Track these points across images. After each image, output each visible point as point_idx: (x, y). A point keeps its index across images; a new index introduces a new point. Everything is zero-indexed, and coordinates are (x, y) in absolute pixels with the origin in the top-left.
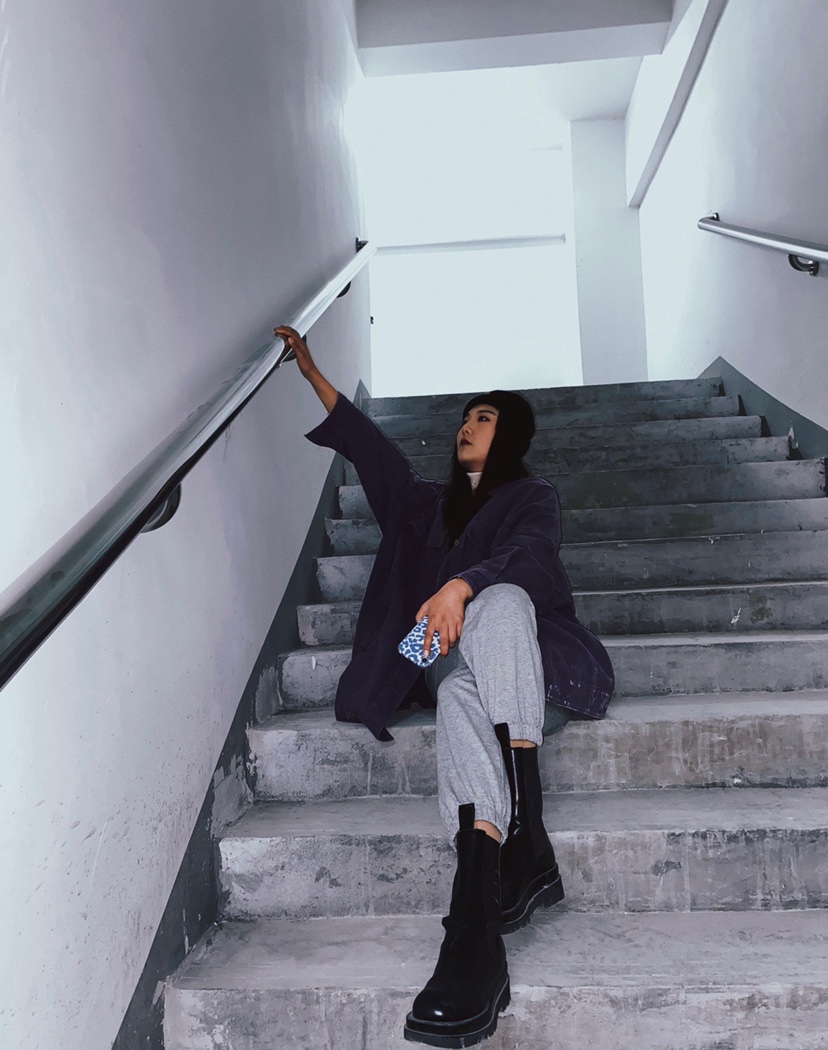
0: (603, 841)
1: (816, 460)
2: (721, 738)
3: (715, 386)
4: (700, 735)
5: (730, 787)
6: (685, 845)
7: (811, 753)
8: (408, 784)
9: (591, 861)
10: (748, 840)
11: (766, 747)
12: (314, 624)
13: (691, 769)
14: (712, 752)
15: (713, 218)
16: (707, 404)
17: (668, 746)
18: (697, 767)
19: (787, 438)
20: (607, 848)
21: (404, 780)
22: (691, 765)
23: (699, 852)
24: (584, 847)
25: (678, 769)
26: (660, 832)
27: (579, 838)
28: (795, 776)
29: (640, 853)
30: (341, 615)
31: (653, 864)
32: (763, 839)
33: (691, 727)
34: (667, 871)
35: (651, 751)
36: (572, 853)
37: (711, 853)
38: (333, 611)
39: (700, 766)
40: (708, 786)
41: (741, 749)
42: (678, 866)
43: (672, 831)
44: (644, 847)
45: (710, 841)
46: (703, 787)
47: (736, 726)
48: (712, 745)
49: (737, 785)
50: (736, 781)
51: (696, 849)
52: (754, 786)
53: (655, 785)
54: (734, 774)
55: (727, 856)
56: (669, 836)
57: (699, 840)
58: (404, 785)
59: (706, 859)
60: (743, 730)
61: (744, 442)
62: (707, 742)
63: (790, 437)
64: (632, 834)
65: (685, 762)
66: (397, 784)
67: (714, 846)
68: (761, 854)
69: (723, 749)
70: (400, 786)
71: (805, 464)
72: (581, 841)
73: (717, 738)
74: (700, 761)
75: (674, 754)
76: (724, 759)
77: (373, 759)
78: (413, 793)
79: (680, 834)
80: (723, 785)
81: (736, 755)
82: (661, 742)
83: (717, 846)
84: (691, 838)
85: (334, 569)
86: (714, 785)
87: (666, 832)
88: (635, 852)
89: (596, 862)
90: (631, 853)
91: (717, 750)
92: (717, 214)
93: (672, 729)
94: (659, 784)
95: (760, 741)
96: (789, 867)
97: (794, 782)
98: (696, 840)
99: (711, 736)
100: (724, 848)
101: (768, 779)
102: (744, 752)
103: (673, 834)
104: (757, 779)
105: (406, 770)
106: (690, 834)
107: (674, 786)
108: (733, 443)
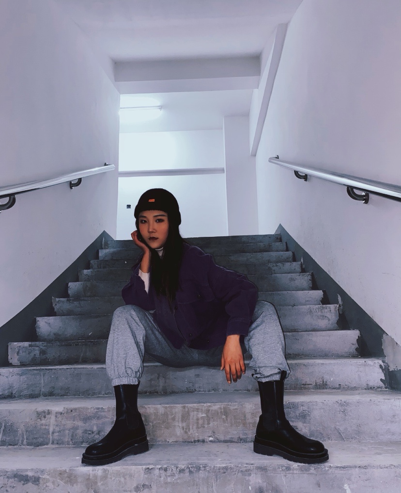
0: (107, 472)
1: (308, 273)
2: (203, 415)
3: (277, 238)
4: (192, 414)
5: (207, 442)
6: (154, 475)
7: (249, 423)
8: (25, 441)
9: (99, 484)
10: (191, 472)
11: (227, 420)
12: (18, 353)
13: (186, 432)
14: (198, 423)
15: (276, 158)
16: (270, 246)
17: (174, 419)
18: (189, 431)
19: (300, 263)
20: (109, 476)
21: (23, 438)
22: (186, 430)
23: (162, 478)
24: (95, 476)
25: (179, 432)
26: (140, 467)
27: (93, 471)
28: (242, 436)
29: (128, 478)
30: (35, 348)
31: (135, 485)
32: (198, 472)
33: (186, 409)
34: (143, 490)
35: (164, 422)
36: (88, 479)
37: (169, 480)
38: (30, 346)
39: (191, 431)
40: (195, 441)
41: (214, 421)
42: (150, 487)
43: (148, 467)
44: (131, 476)
45: (169, 473)
46: (192, 442)
47: (211, 408)
48: (198, 419)
49: (211, 441)
50: (211, 439)
51: (160, 477)
52: (220, 441)
53: (166, 441)
54: (210, 435)
55: (178, 481)
56: (146, 469)
57: (162, 472)
58: (23, 441)
59: (166, 483)
60: (215, 410)
61: (279, 264)
62: (195, 418)
63: (301, 262)
64: (124, 469)
65: (183, 428)
66: (18, 440)
67: (171, 475)
68: (198, 480)
69: (204, 421)
70: (20, 442)
71: (303, 275)
72: (94, 472)
73: (201, 415)
74: (191, 428)
75: (177, 424)
76: (204, 427)
77: (5, 427)
78: (28, 445)
79: (152, 469)
80: (203, 441)
81: (210, 425)
82: (170, 417)
83: (173, 475)
84: (158, 470)
85: (45, 323)
86: (198, 441)
87: (144, 467)
88: (125, 479)
89: (102, 484)
90: (122, 480)
91: (201, 422)
92: (278, 156)
93: (177, 410)
94: (168, 441)
95: (224, 417)
96: (212, 487)
97: (241, 439)
98: (161, 472)
99: (197, 414)
100: (177, 476)
101: (228, 438)
102: (215, 423)
103: (148, 468)
104: (222, 438)
105: (25, 433)
106: (157, 468)
107: (176, 442)
108: (274, 265)
